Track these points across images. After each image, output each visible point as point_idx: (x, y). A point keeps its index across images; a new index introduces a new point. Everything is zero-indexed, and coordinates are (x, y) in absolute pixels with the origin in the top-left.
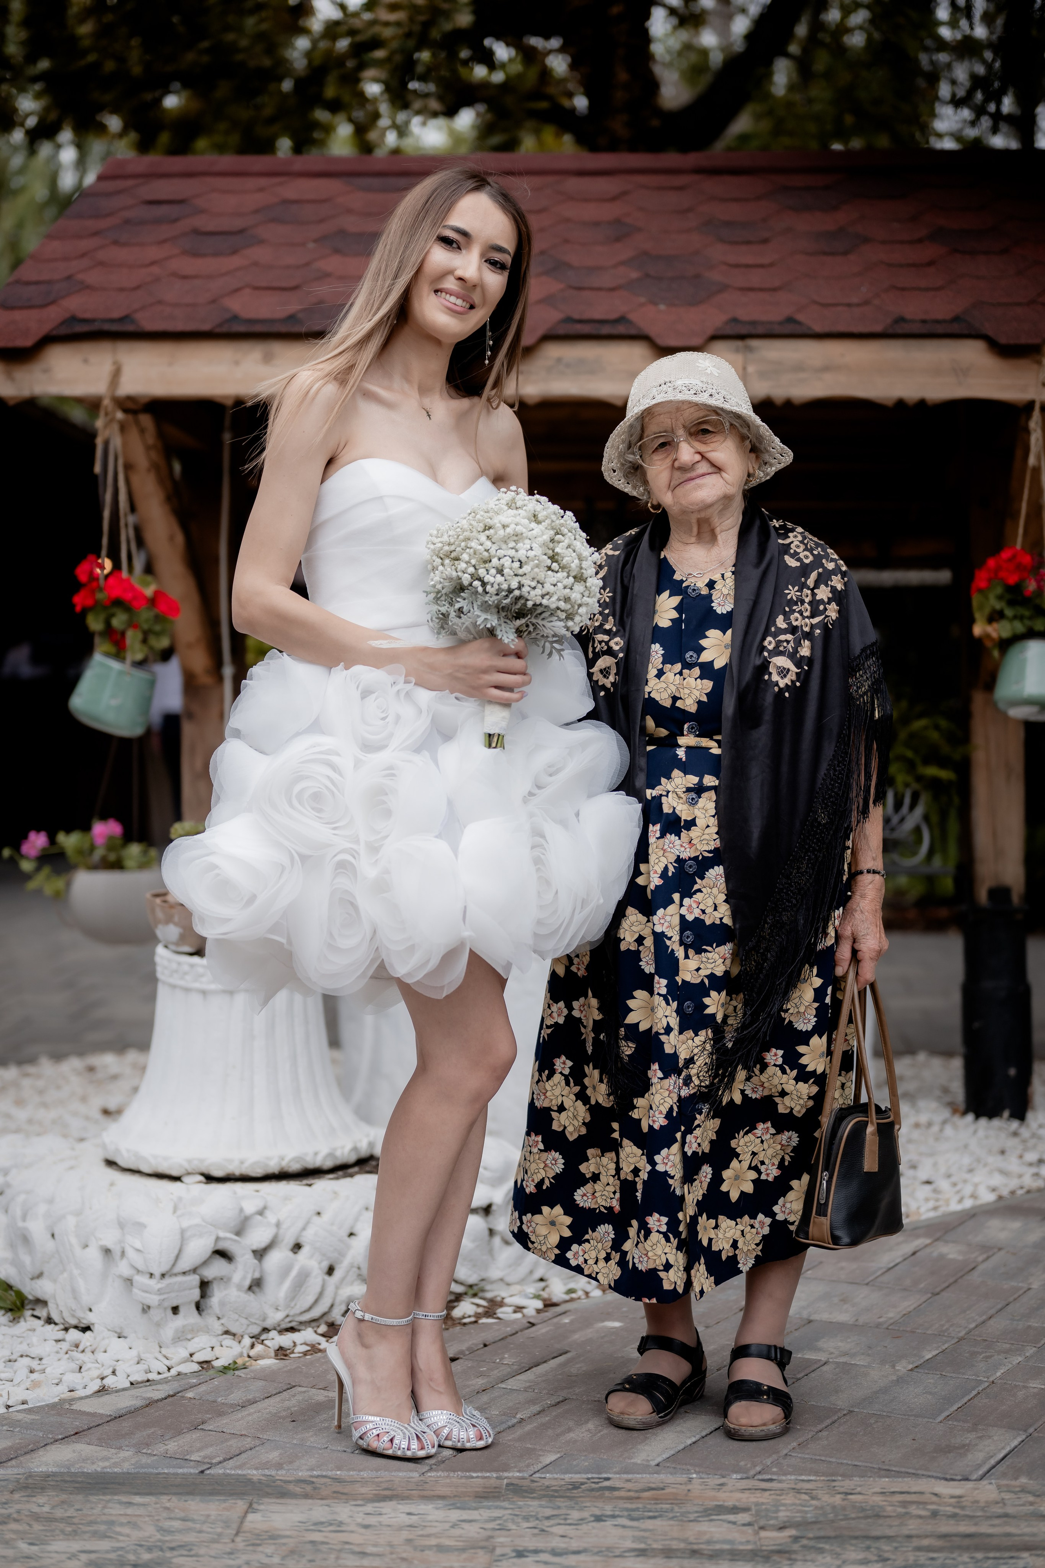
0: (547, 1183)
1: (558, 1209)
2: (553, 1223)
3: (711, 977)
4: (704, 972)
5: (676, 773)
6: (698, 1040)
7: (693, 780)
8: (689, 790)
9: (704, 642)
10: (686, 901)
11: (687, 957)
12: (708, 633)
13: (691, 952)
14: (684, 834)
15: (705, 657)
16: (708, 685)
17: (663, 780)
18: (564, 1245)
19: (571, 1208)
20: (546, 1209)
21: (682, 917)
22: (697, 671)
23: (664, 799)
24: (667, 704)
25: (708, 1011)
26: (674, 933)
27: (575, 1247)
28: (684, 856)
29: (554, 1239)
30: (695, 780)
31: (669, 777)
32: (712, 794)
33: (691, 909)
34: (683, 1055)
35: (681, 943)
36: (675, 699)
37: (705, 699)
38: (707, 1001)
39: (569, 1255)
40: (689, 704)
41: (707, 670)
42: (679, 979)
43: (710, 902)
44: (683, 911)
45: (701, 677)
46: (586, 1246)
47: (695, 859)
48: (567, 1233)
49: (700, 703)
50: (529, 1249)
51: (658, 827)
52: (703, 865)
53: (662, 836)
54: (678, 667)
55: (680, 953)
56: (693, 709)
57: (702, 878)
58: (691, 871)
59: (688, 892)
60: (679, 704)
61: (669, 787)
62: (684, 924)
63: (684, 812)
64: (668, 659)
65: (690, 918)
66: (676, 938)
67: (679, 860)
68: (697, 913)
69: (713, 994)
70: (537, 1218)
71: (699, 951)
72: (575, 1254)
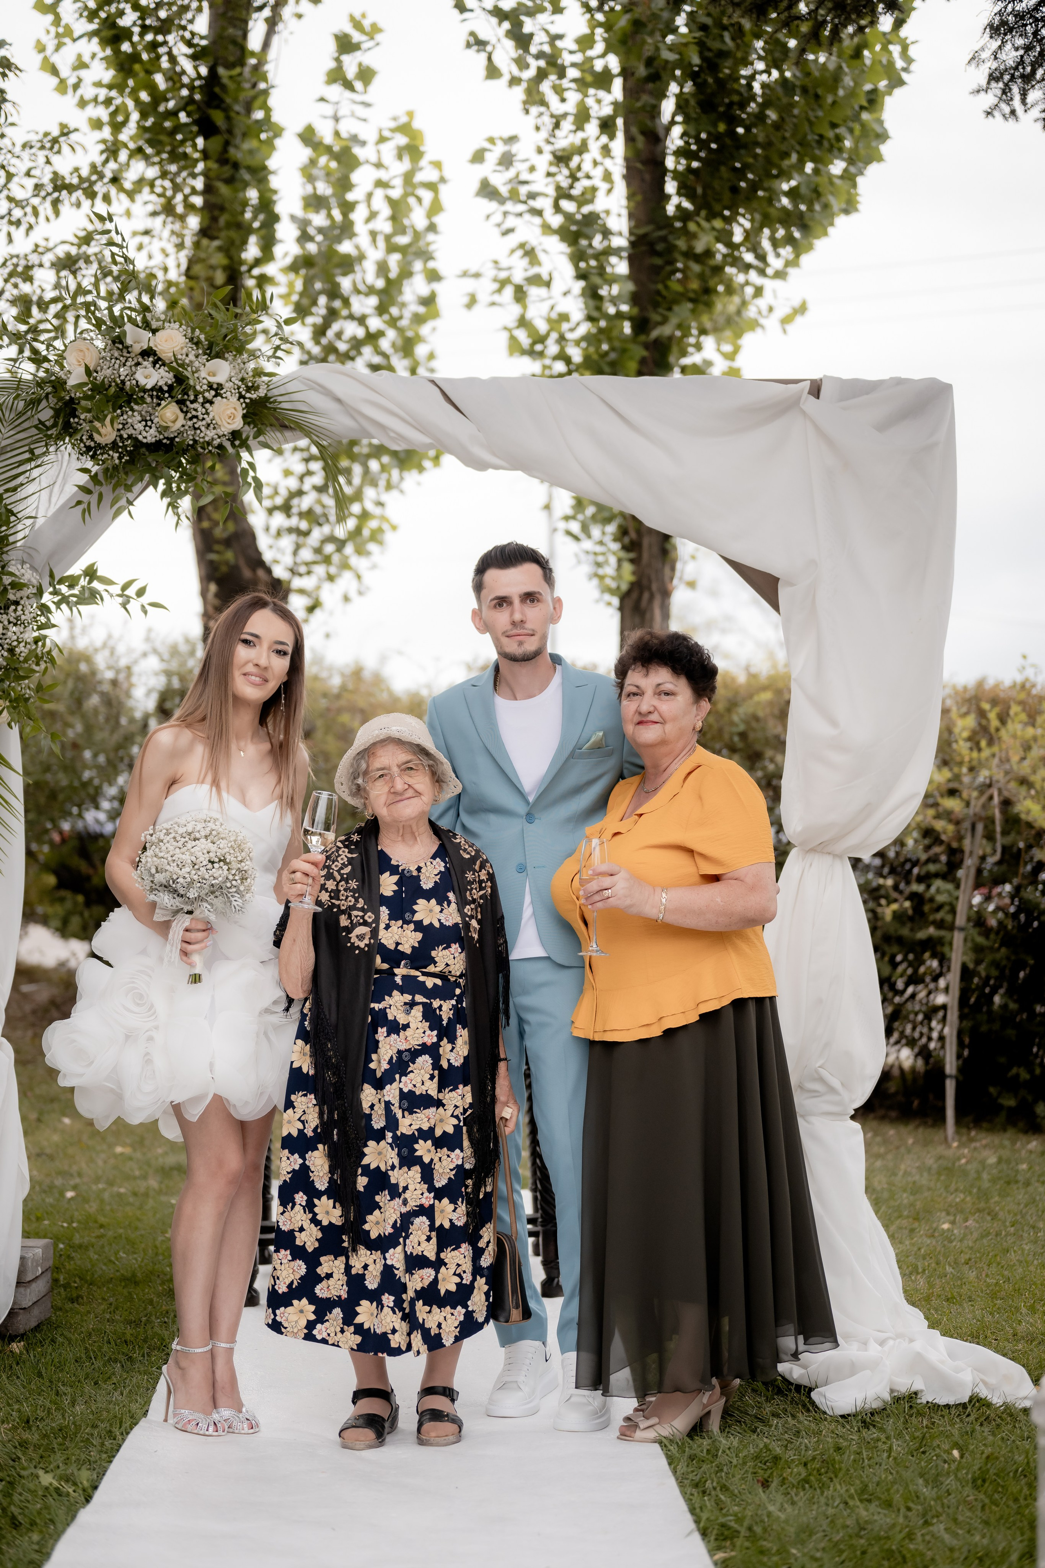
0: (295, 1284)
1: (305, 1301)
2: (301, 1311)
3: (420, 1130)
4: (415, 1127)
5: (395, 993)
6: (411, 1173)
7: (408, 998)
8: (405, 1004)
9: (415, 907)
10: (403, 1078)
11: (403, 1117)
12: (418, 901)
13: (406, 1113)
14: (402, 1033)
15: (417, 917)
16: (419, 936)
17: (387, 997)
18: (310, 1325)
19: (313, 1299)
20: (295, 1302)
21: (401, 1090)
22: (412, 926)
23: (388, 1010)
24: (392, 947)
25: (417, 1154)
26: (396, 1101)
27: (319, 1326)
28: (402, 1048)
29: (304, 1323)
30: (410, 997)
31: (390, 996)
32: (420, 1007)
33: (406, 1083)
34: (402, 1184)
35: (400, 1108)
36: (398, 944)
37: (417, 945)
38: (416, 1146)
39: (315, 1332)
40: (406, 948)
41: (419, 926)
42: (399, 1133)
43: (419, 1080)
44: (401, 1085)
45: (415, 930)
46: (327, 1324)
47: (409, 1050)
48: (312, 1317)
49: (413, 947)
50: (282, 1333)
51: (385, 1029)
52: (415, 1054)
53: (388, 1035)
54: (400, 922)
55: (399, 1114)
56: (408, 951)
57: (414, 1063)
58: (406, 1059)
59: (404, 1073)
60: (400, 948)
61: (391, 1002)
62: (402, 1094)
63: (402, 1019)
64: (392, 917)
65: (406, 1090)
66: (397, 1105)
67: (400, 1052)
68: (410, 1087)
69: (421, 1142)
70: (289, 1309)
71: (411, 1113)
72: (320, 1331)
